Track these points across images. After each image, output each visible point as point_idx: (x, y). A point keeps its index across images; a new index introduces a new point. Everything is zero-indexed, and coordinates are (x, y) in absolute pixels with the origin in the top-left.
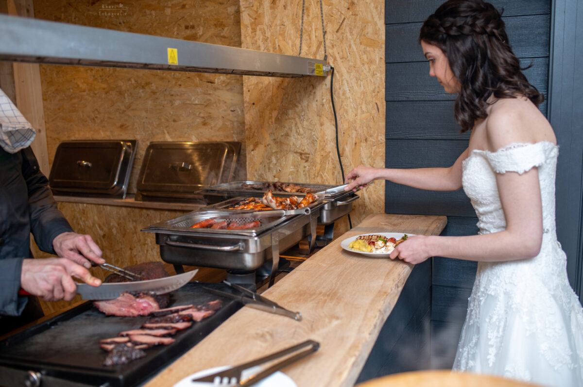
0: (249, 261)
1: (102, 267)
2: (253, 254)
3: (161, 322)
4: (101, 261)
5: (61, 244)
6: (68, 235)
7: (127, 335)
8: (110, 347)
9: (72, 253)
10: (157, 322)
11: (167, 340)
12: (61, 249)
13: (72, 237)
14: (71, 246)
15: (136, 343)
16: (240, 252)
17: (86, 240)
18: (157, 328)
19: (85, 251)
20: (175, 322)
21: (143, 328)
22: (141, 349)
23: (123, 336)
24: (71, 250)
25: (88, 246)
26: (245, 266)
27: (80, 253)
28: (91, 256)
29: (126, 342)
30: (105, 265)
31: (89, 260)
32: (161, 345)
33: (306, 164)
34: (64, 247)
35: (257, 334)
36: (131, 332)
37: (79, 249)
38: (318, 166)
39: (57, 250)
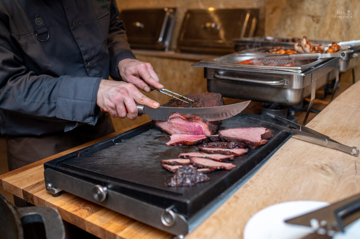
0: (291, 96)
1: (161, 91)
2: (296, 90)
3: (218, 146)
4: (160, 86)
5: (125, 69)
6: (131, 61)
7: (188, 157)
8: (173, 168)
9: (134, 78)
10: (214, 146)
11: (228, 165)
12: (125, 74)
13: (135, 63)
14: (134, 71)
15: (198, 166)
16: (284, 87)
17: (146, 68)
18: (215, 152)
19: (146, 77)
20: (231, 147)
21: (201, 151)
22: (204, 173)
23: (182, 157)
24: (135, 75)
25: (149, 74)
26: (287, 101)
27: (141, 78)
28: (151, 81)
29: (188, 164)
30: (163, 90)
31: (149, 85)
32: (223, 170)
33: (317, 26)
34: (127, 72)
35: (316, 166)
36: (190, 154)
37: (141, 75)
38: (327, 27)
39: (122, 74)
